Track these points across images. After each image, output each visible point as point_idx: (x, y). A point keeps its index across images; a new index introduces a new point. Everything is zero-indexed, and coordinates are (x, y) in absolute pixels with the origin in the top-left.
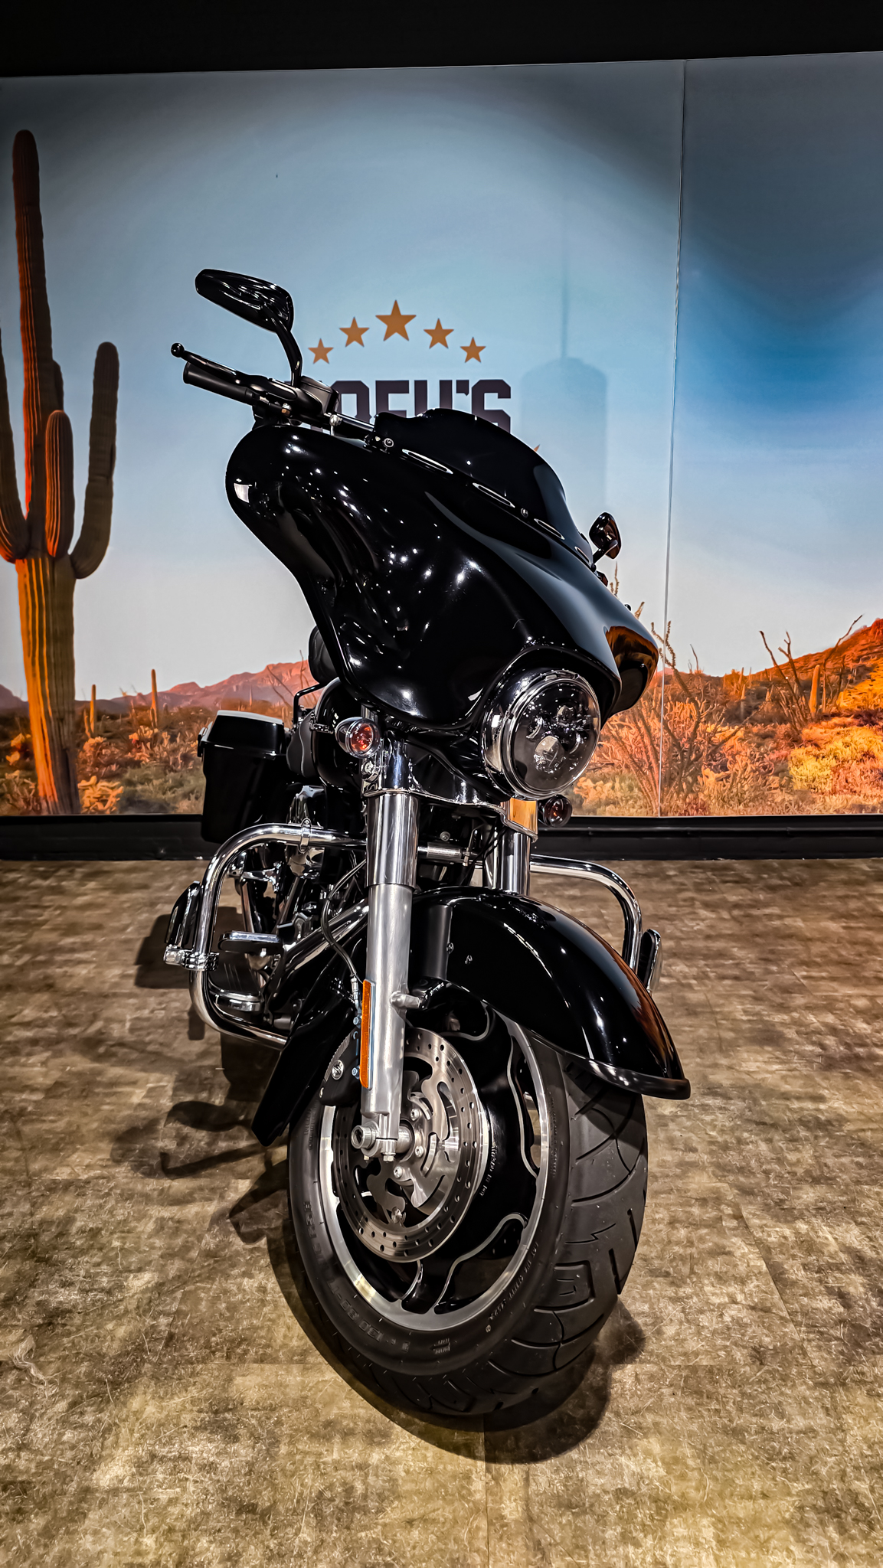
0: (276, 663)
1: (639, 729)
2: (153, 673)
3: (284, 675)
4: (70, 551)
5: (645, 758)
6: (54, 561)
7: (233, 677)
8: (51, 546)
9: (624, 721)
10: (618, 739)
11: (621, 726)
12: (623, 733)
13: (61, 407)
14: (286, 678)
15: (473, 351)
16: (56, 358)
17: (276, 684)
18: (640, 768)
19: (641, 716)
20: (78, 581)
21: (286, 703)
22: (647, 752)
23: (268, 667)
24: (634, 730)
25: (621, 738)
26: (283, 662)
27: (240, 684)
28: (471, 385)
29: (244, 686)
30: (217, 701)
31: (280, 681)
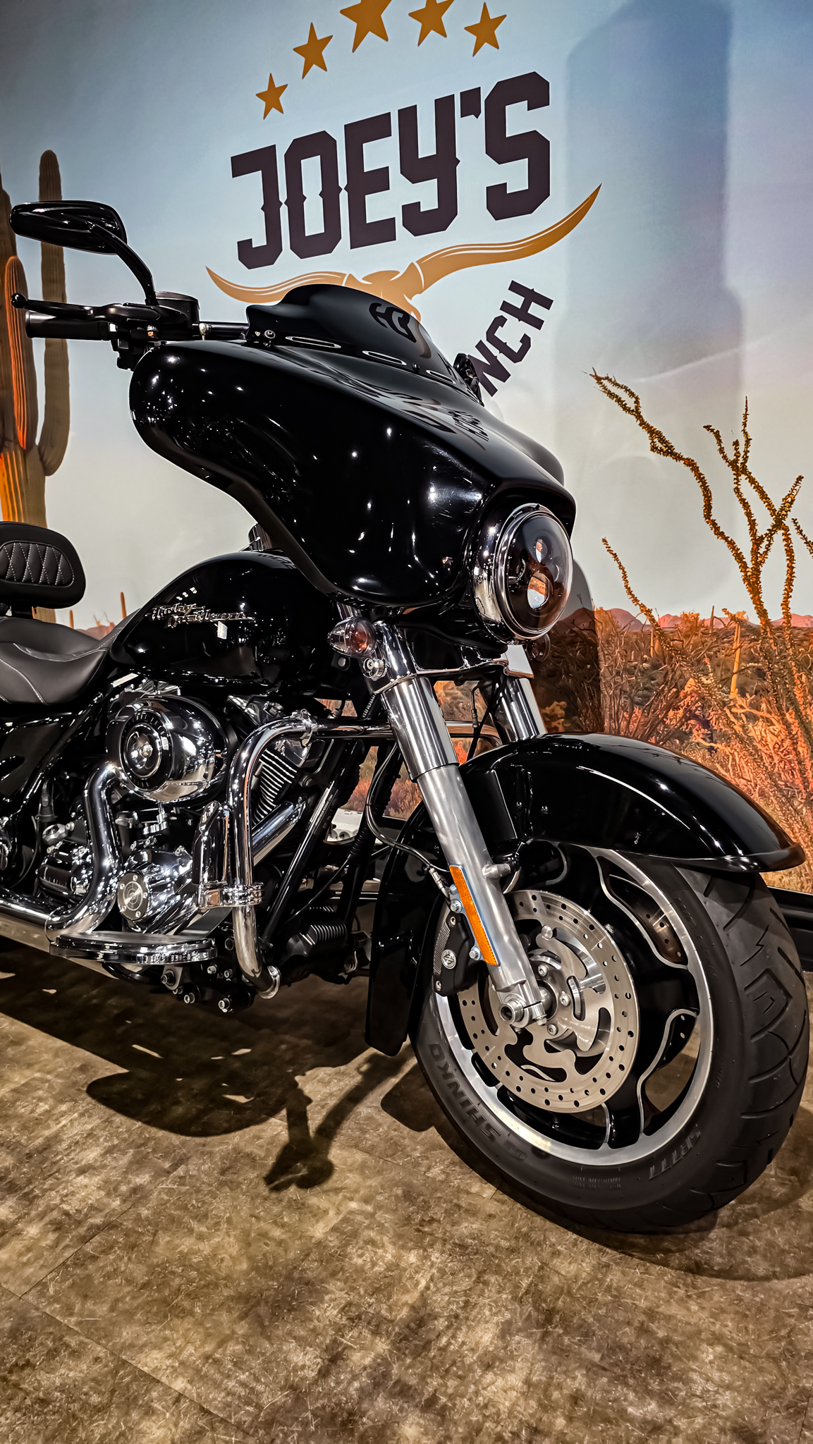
1: (788, 726)
2: (122, 594)
4: (37, 441)
5: (798, 781)
6: (25, 454)
8: (21, 435)
9: (758, 708)
10: (746, 741)
11: (752, 718)
12: (756, 730)
13: (15, 253)
15: (485, 31)
16: (4, 188)
18: (790, 800)
19: (792, 701)
20: (47, 477)
22: (802, 772)
24: (778, 727)
25: (751, 739)
28: (484, 96)
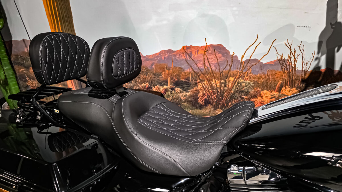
0: (189, 45)
3: (193, 53)
7: (161, 52)
14: (194, 56)
17: (188, 58)
21: (193, 70)
23: (183, 47)
26: (193, 45)
27: (166, 56)
29: (168, 57)
30: (153, 64)
31: (190, 57)
